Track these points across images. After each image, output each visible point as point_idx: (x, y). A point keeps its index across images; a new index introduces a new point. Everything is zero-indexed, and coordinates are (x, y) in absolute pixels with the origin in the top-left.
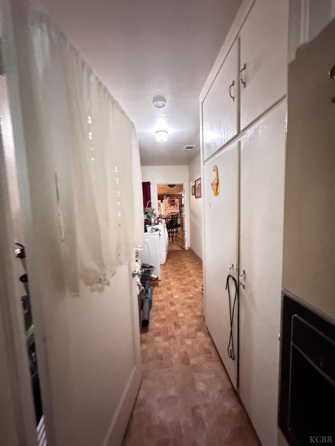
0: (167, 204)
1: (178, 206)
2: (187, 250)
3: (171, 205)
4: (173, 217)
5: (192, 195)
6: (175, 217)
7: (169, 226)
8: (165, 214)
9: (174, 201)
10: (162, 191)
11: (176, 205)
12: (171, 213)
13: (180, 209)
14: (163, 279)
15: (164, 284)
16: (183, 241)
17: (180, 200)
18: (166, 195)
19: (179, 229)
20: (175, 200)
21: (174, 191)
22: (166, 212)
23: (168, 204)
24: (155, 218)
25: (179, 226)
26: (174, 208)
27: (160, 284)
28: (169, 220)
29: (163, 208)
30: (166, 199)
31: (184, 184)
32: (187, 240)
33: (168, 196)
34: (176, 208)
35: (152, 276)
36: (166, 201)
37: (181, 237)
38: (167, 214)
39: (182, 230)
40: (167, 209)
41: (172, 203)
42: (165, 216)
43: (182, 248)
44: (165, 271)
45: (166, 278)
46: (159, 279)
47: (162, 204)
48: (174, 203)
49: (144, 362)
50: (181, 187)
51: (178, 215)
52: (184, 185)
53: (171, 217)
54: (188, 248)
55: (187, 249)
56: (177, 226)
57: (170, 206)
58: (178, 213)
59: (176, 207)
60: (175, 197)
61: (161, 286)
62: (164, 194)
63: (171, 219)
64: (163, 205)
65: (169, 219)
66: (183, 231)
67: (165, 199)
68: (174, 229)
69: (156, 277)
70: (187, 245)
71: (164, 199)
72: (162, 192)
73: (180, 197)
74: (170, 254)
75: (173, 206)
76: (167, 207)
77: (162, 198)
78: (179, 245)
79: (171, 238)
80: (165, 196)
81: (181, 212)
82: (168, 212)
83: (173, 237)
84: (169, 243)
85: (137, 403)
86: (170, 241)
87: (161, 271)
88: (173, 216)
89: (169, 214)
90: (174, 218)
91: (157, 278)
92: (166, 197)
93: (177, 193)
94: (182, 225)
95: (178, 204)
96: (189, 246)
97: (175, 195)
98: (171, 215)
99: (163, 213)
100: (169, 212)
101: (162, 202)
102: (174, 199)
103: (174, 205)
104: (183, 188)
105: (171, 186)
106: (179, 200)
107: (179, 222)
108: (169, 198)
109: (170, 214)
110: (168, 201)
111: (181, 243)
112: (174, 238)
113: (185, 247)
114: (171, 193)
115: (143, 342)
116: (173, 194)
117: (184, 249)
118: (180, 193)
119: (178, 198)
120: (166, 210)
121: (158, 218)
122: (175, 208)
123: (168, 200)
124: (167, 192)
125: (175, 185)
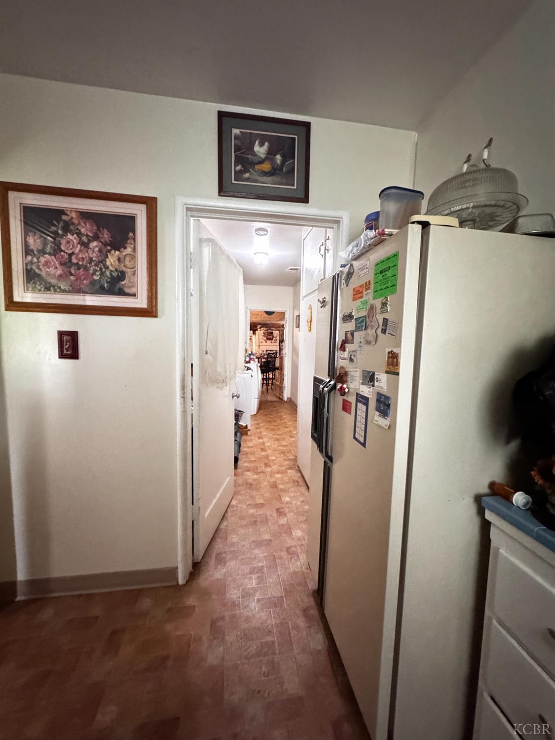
0: (261, 337)
1: (278, 341)
2: (286, 401)
3: (267, 339)
4: (269, 356)
5: (296, 327)
6: (273, 356)
7: (263, 368)
8: (259, 351)
9: (272, 333)
10: (256, 318)
11: (274, 339)
12: (267, 351)
13: (280, 345)
14: (253, 429)
15: (255, 434)
16: (281, 388)
17: (281, 333)
18: (260, 324)
19: (277, 373)
20: (274, 332)
21: (272, 320)
22: (259, 348)
23: (263, 337)
24: (246, 355)
25: (278, 369)
26: (271, 344)
27: (249, 433)
28: (263, 360)
29: (255, 343)
30: (261, 330)
31: (286, 311)
32: (286, 387)
33: (264, 325)
34: (275, 344)
35: (240, 423)
36: (260, 332)
37: (278, 383)
38: (260, 352)
39: (281, 373)
40: (261, 344)
41: (269, 337)
42: (258, 354)
43: (279, 398)
44: (257, 422)
45: (257, 428)
46: (249, 428)
47: (254, 336)
48: (271, 337)
49: (235, 486)
50: (282, 315)
51: (277, 353)
52: (286, 313)
53: (266, 356)
54: (287, 398)
55: (285, 399)
56: (274, 369)
57: (266, 341)
58: (277, 351)
59: (274, 342)
60: (275, 327)
61: (251, 435)
62: (258, 323)
63: (267, 358)
64: (255, 338)
65: (264, 358)
66: (282, 375)
67: (259, 330)
68: (270, 373)
69: (245, 425)
70: (286, 395)
71: (257, 330)
72: (255, 320)
73: (281, 328)
74: (263, 405)
75: (270, 341)
76: (262, 342)
77: (255, 328)
78: (275, 395)
79: (265, 387)
80: (259, 326)
81: (281, 350)
82: (263, 350)
83: (267, 385)
84: (262, 392)
85: (230, 506)
86: (264, 389)
87: (251, 421)
88: (269, 354)
89: (263, 351)
90: (271, 357)
91: (247, 426)
92: (260, 328)
93: (277, 322)
94: (281, 368)
95: (278, 338)
96: (289, 396)
97: (274, 324)
98: (267, 353)
99: (256, 350)
100: (265, 349)
101: (254, 333)
102: (272, 330)
103: (271, 339)
104: (284, 317)
105: (269, 313)
106: (279, 332)
107: (277, 364)
108: (265, 329)
109: (265, 352)
110: (263, 333)
111: (279, 392)
112: (269, 387)
113: (282, 396)
114: (268, 322)
115: (235, 475)
116: (272, 323)
117: (281, 399)
118: (282, 323)
119: (278, 330)
120: (259, 346)
121: (250, 354)
122: (273, 344)
123: (263, 331)
124: (262, 319)
125: (274, 312)
